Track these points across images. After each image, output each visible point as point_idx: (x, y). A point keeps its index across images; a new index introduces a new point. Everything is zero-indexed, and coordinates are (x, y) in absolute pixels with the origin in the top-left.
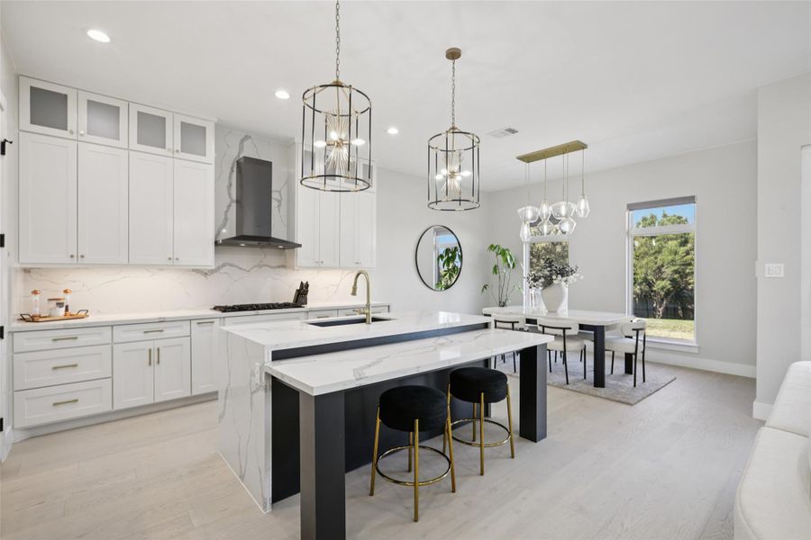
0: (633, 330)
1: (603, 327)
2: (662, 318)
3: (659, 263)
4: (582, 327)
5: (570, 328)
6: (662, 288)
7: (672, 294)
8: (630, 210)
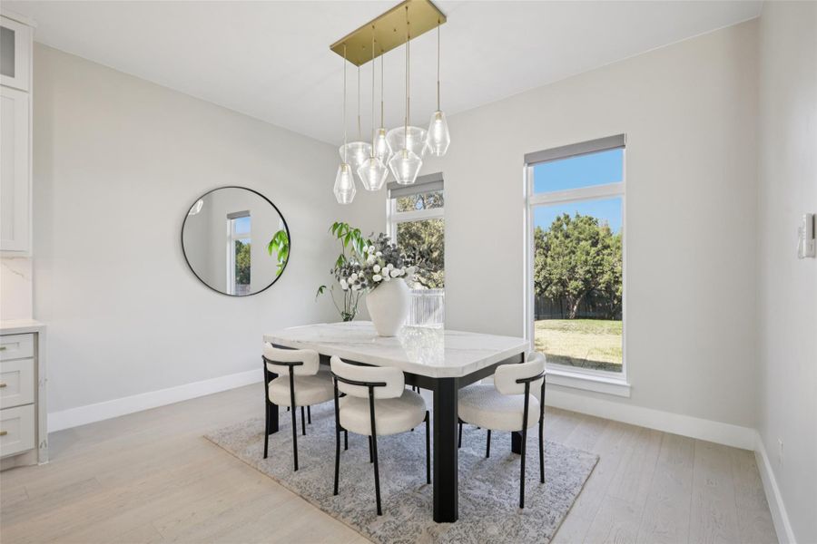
0: (518, 381)
1: (452, 380)
2: (577, 317)
3: (573, 263)
4: (411, 379)
5: (383, 384)
6: (575, 289)
7: (585, 294)
8: (529, 164)
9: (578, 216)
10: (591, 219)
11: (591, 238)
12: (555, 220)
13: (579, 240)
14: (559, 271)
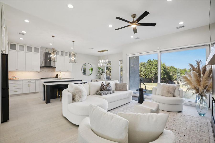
2: (153, 83)
3: (151, 70)
9: (153, 60)
10: (156, 60)
11: (155, 65)
12: (147, 61)
13: (153, 65)
14: (148, 72)
